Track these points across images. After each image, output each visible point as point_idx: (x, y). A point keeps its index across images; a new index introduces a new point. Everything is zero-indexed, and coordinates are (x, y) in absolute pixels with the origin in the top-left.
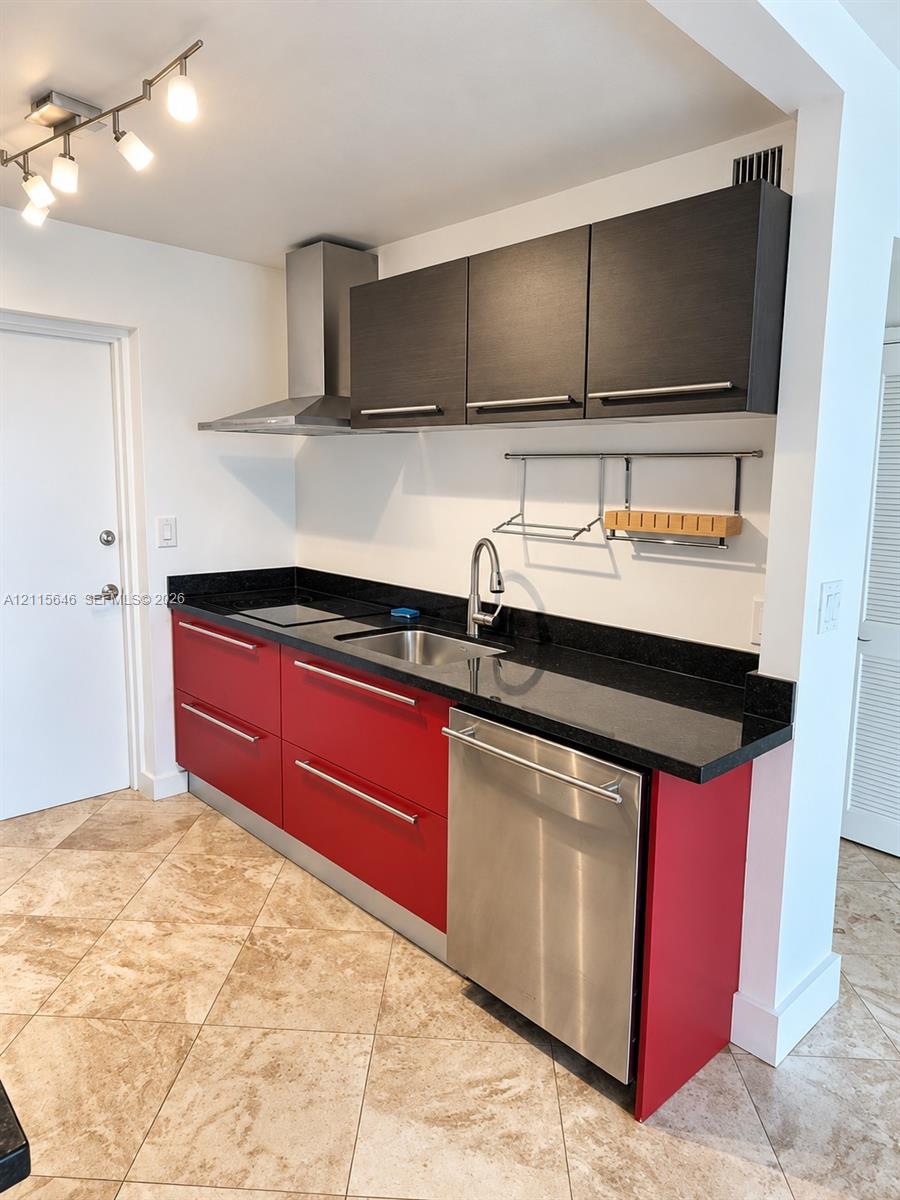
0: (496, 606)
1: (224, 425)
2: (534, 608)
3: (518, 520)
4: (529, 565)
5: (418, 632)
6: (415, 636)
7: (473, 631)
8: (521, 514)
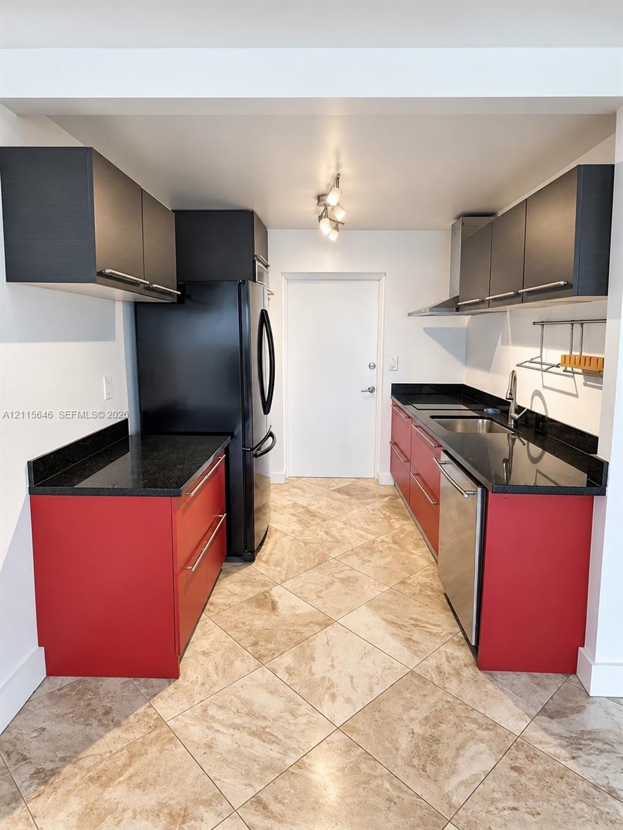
0: (524, 409)
1: (419, 313)
2: (543, 413)
3: (539, 360)
4: (544, 387)
5: (485, 420)
6: (483, 422)
7: (512, 423)
8: (541, 356)
